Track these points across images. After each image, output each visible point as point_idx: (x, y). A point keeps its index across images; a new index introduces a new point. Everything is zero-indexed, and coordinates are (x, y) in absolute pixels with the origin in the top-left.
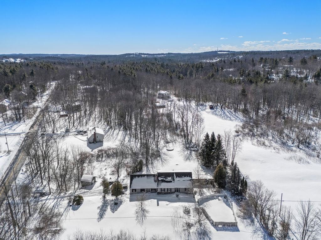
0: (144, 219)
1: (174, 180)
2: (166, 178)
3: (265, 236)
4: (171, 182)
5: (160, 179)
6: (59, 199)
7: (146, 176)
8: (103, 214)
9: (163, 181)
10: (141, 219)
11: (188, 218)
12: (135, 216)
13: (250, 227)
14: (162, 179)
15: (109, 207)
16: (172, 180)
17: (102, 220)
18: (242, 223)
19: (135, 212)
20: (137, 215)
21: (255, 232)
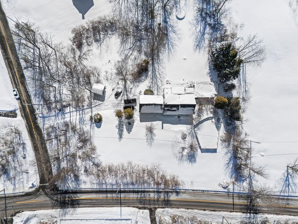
0: (152, 142)
1: (178, 110)
2: (171, 108)
3: (231, 157)
4: (176, 111)
5: (166, 108)
6: (81, 112)
7: (154, 105)
8: (121, 134)
9: (168, 110)
10: (150, 142)
11: (184, 142)
12: (145, 138)
13: (225, 149)
14: (168, 108)
15: (124, 127)
16: (176, 110)
17: (123, 140)
18: (221, 145)
19: (145, 134)
20: (147, 137)
21: (227, 153)
